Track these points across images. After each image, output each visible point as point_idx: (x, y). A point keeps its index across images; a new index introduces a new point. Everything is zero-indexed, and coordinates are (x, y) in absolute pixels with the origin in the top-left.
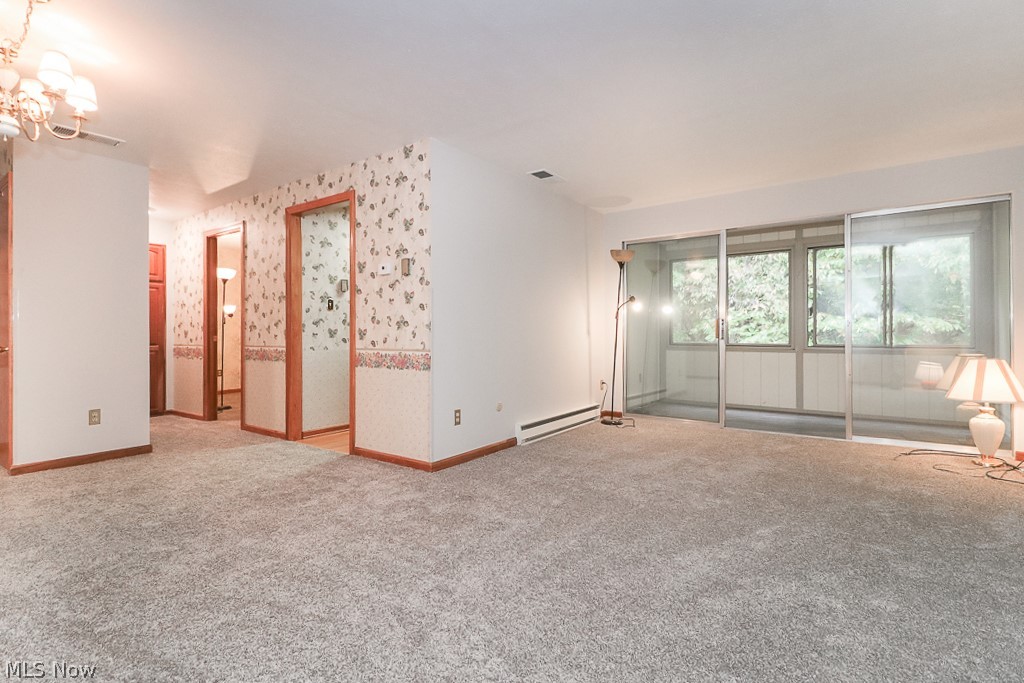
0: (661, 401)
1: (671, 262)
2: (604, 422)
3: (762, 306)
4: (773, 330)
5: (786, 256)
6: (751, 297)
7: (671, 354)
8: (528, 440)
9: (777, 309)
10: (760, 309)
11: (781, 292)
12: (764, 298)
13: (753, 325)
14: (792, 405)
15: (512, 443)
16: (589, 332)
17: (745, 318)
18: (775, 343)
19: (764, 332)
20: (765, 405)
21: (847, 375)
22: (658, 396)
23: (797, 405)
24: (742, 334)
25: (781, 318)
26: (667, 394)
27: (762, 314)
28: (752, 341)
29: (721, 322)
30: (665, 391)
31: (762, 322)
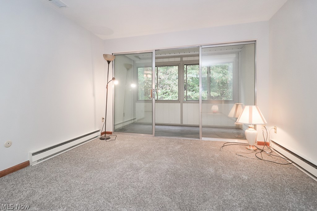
0: (134, 124)
1: (137, 68)
2: (101, 139)
3: (170, 88)
4: (173, 96)
5: (177, 67)
6: (166, 85)
7: (138, 105)
8: (38, 161)
9: (174, 89)
10: (169, 89)
11: (175, 84)
12: (170, 85)
13: (167, 94)
14: (179, 123)
15: (26, 164)
16: (94, 95)
17: (165, 92)
18: (173, 99)
19: (170, 96)
20: (171, 123)
21: (200, 113)
22: (133, 121)
23: (181, 122)
24: (164, 97)
25: (175, 91)
26: (136, 120)
27: (170, 90)
28: (167, 99)
29: (153, 91)
30: (135, 119)
31: (170, 93)
